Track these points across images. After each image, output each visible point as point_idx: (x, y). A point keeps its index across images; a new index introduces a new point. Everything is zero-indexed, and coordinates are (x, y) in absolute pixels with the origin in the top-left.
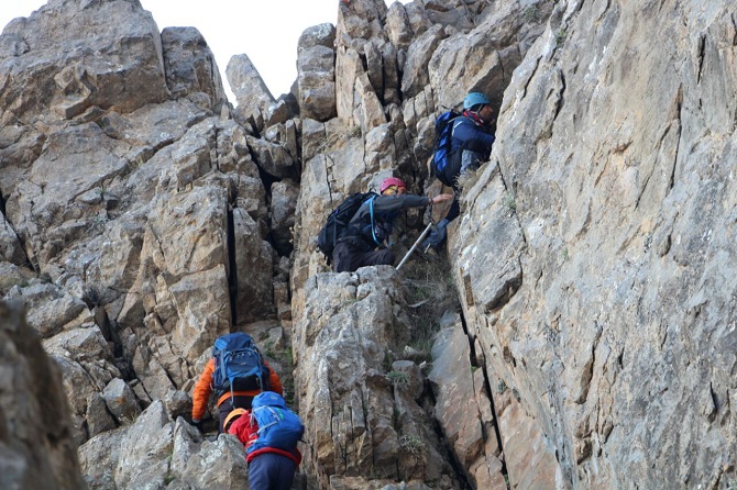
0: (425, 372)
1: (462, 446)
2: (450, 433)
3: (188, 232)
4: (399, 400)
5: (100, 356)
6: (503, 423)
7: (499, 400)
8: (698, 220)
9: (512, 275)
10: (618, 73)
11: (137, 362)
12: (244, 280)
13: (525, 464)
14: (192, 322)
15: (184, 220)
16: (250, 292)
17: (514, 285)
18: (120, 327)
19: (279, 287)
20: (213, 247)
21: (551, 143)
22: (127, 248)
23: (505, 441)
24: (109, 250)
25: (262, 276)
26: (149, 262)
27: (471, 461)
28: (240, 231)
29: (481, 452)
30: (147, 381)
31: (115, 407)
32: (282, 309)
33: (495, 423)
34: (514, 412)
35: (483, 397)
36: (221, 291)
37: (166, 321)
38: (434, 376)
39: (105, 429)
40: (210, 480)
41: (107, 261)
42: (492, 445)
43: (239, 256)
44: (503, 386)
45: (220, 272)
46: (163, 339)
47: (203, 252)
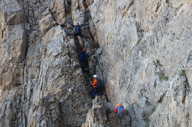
0: (89, 26)
1: (93, 35)
2: (92, 33)
3: (61, 4)
4: (87, 30)
5: (52, 18)
6: (97, 33)
7: (96, 30)
8: (119, 28)
9: (98, 20)
10: (110, 5)
11: (56, 19)
12: (66, 9)
13: (99, 38)
14: (61, 14)
15: (60, 3)
16: (67, 10)
17: (99, 21)
18: (53, 13)
19: (70, 10)
20: (63, 6)
21: (102, 5)
22: (53, 5)
23: (97, 35)
24: (51, 5)
25: (68, 8)
26: (56, 7)
27: (94, 36)
28: (66, 4)
29: (95, 36)
30: (57, 21)
31: (54, 24)
32: (70, 13)
33: (96, 33)
34: (98, 32)
35: (95, 30)
36: (64, 11)
37: (58, 14)
38: (90, 26)
39: (53, 26)
40: (72, 43)
41: (51, 6)
42: (96, 35)
43: (66, 7)
44: (97, 29)
45: (64, 9)
46: (58, 16)
47: (62, 7)
